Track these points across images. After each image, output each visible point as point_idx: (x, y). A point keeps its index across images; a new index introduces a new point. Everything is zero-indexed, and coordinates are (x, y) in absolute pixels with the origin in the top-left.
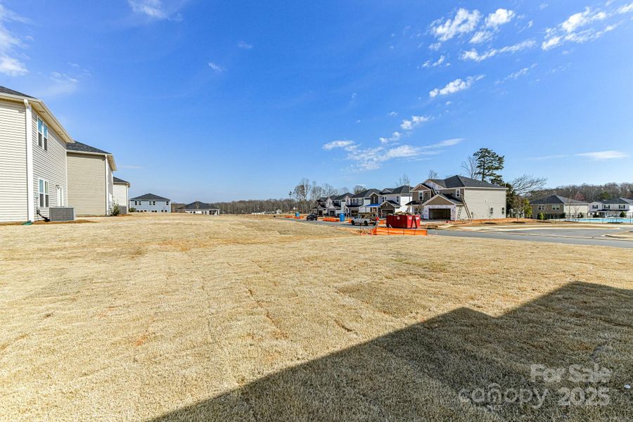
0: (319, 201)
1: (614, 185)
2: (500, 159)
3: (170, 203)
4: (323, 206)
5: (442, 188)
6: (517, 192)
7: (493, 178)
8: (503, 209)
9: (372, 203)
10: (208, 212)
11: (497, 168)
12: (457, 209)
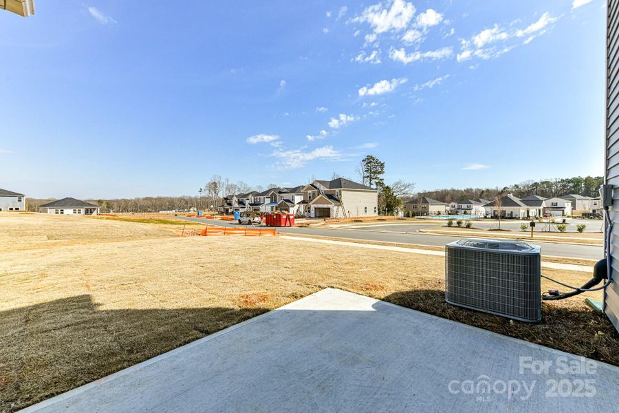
0: (226, 199)
1: (471, 190)
2: (382, 164)
3: (23, 200)
4: (230, 204)
5: (326, 189)
6: (395, 194)
7: (377, 181)
8: (375, 208)
9: (272, 202)
10: (83, 211)
11: (380, 173)
12: (335, 208)
